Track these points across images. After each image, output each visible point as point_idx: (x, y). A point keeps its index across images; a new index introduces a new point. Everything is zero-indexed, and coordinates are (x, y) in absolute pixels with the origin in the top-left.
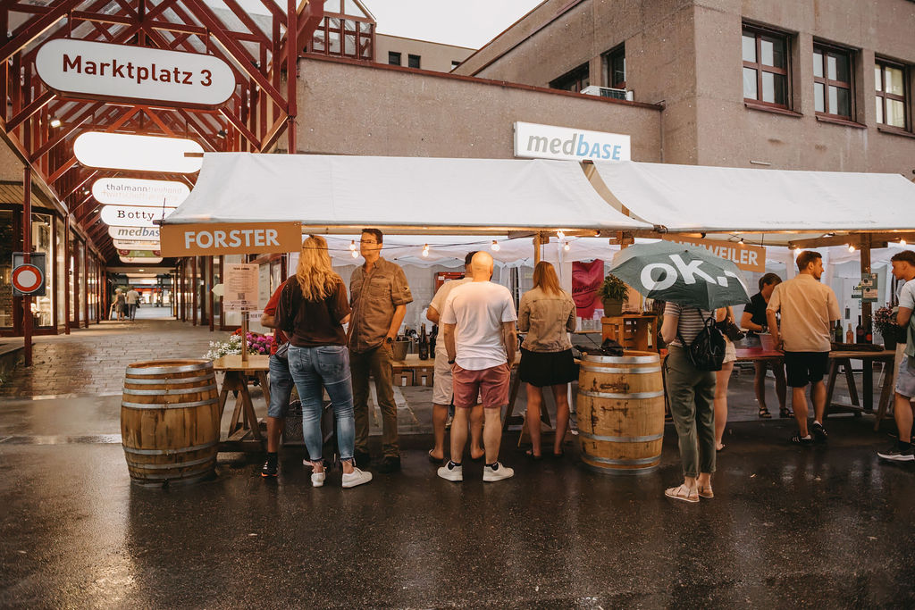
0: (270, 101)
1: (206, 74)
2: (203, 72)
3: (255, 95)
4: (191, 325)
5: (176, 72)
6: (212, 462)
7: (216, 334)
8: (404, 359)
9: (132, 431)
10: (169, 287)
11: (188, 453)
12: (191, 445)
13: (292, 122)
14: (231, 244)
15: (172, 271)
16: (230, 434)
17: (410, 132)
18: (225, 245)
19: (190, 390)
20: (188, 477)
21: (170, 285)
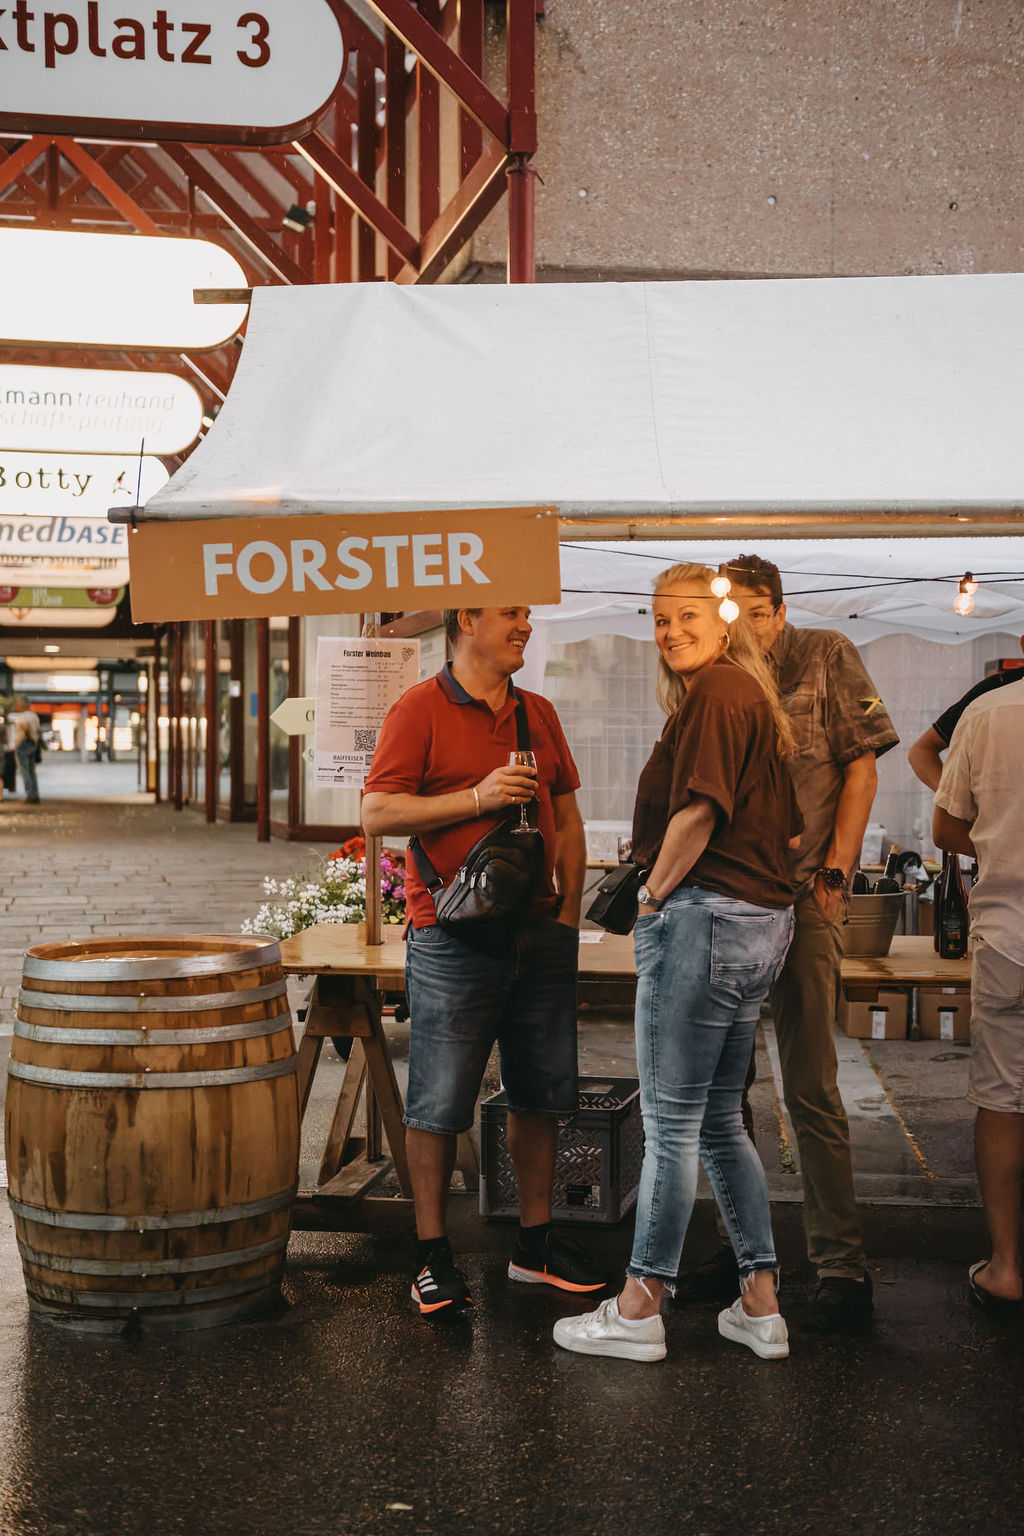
0: (450, 105)
1: (254, 28)
2: (243, 21)
3: (401, 84)
4: (200, 819)
5: (162, 25)
6: (272, 1261)
7: (278, 852)
8: (884, 954)
9: (37, 1153)
10: (134, 702)
11: (203, 1228)
12: (213, 1204)
13: (521, 174)
14: (343, 582)
15: (142, 652)
16: (327, 1172)
17: (910, 183)
18: (323, 584)
19: (213, 1034)
20: (204, 1305)
21: (136, 693)
